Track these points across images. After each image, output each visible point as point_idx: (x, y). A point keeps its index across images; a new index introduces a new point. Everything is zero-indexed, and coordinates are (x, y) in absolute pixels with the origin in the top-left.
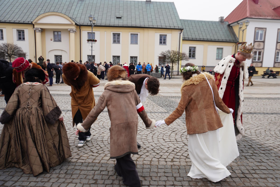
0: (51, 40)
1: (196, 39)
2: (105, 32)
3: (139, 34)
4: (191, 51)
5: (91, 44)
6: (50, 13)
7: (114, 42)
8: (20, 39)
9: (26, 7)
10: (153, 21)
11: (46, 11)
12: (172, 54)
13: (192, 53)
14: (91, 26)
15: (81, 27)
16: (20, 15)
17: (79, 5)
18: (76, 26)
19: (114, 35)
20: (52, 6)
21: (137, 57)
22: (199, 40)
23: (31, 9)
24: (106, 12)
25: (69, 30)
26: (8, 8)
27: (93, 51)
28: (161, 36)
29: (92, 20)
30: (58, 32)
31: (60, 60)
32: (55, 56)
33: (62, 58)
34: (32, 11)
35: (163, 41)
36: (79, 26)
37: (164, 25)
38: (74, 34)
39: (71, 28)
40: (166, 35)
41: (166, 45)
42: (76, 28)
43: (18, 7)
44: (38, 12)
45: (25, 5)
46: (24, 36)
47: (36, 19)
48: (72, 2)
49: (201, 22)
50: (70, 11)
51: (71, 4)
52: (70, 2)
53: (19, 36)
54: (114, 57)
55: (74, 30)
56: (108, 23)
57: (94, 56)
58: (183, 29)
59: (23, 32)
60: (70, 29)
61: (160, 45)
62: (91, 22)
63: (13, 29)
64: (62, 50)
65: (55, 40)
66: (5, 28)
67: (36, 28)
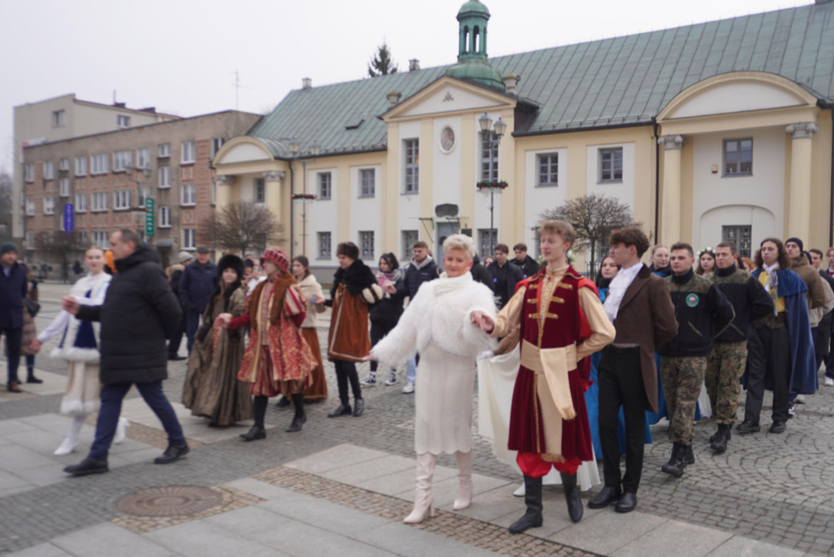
0: (715, 172)
6: (718, 80)
8: (605, 177)
9: (622, 71)
16: (608, 100)
17: (816, 27)
18: (819, 109)
20: (710, 52)
23: (639, 75)
25: (790, 129)
30: (739, 141)
31: (742, 245)
32: (724, 227)
33: (750, 237)
34: (643, 81)
36: (830, 108)
38: (810, 140)
39: (797, 121)
42: (818, 117)
43: (597, 74)
44: (665, 81)
45: (617, 63)
46: (621, 167)
50: (783, 57)
51: (784, 29)
53: (603, 168)
55: (812, 126)
59: (618, 153)
60: (792, 124)
63: (589, 148)
64: (753, 207)
65: (728, 171)
66: (566, 147)
67: (667, 138)
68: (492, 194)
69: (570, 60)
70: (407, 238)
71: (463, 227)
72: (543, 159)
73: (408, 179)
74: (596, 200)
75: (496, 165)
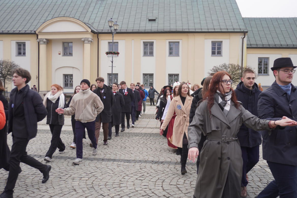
0: (59, 54)
1: (268, 46)
2: (133, 41)
3: (181, 42)
4: (261, 64)
5: (111, 59)
6: (58, 19)
7: (145, 54)
8: (19, 54)
9: (30, 12)
10: (201, 22)
11: (54, 16)
12: (229, 69)
13: (263, 66)
14: (111, 33)
15: (100, 35)
16: (22, 23)
17: (98, 6)
18: (93, 34)
19: (145, 44)
20: (62, 9)
21: (178, 74)
22: (274, 46)
23: (36, 14)
24: (135, 13)
25: (83, 39)
26: (7, 15)
27: (113, 67)
28: (214, 43)
29: (112, 26)
30: (68, 43)
31: (70, 81)
32: (64, 75)
33: (73, 79)
34: (36, 17)
35: (216, 51)
36: (97, 34)
37: (219, 27)
38: (90, 45)
39: (85, 37)
40: (222, 42)
41: (222, 56)
42: (93, 36)
43: (19, 13)
44: (45, 18)
45: (28, 9)
46: (25, 50)
47: (41, 27)
48: (90, 3)
49: (277, 19)
50: (86, 14)
51: (88, 5)
52: (86, 2)
53: (19, 50)
54: (146, 75)
55: (90, 39)
56: (136, 29)
57: (117, 74)
58: (247, 32)
59: (24, 44)
60: (84, 38)
61: (212, 56)
62: (111, 28)
63: (12, 41)
64: (73, 68)
66: (2, 40)
67: (40, 39)
69: (10, 6)
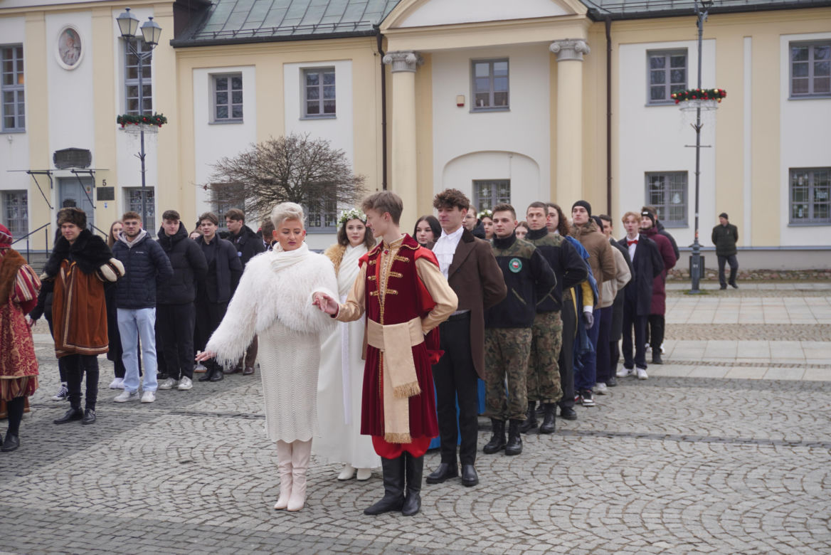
0: (461, 105)
2: (747, 40)
5: (692, 117)
7: (799, 89)
8: (312, 110)
15: (616, 26)
18: (590, 21)
19: (799, 50)
25: (554, 47)
30: (491, 62)
32: (476, 183)
33: (509, 195)
36: (604, 22)
38: (580, 64)
39: (564, 38)
42: (589, 32)
46: (333, 96)
47: (398, 8)
53: (309, 97)
54: (799, 175)
55: (582, 45)
57: (685, 175)
59: (329, 75)
60: (558, 41)
63: (286, 67)
64: (511, 154)
65: (478, 104)
66: (254, 65)
67: (395, 55)
68: (142, 133)
70: (9, 203)
71: (99, 184)
72: (220, 82)
73: (8, 109)
74: (298, 144)
75: (148, 90)
